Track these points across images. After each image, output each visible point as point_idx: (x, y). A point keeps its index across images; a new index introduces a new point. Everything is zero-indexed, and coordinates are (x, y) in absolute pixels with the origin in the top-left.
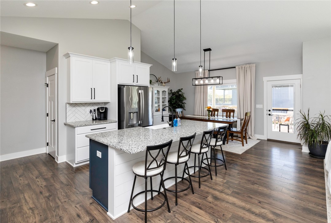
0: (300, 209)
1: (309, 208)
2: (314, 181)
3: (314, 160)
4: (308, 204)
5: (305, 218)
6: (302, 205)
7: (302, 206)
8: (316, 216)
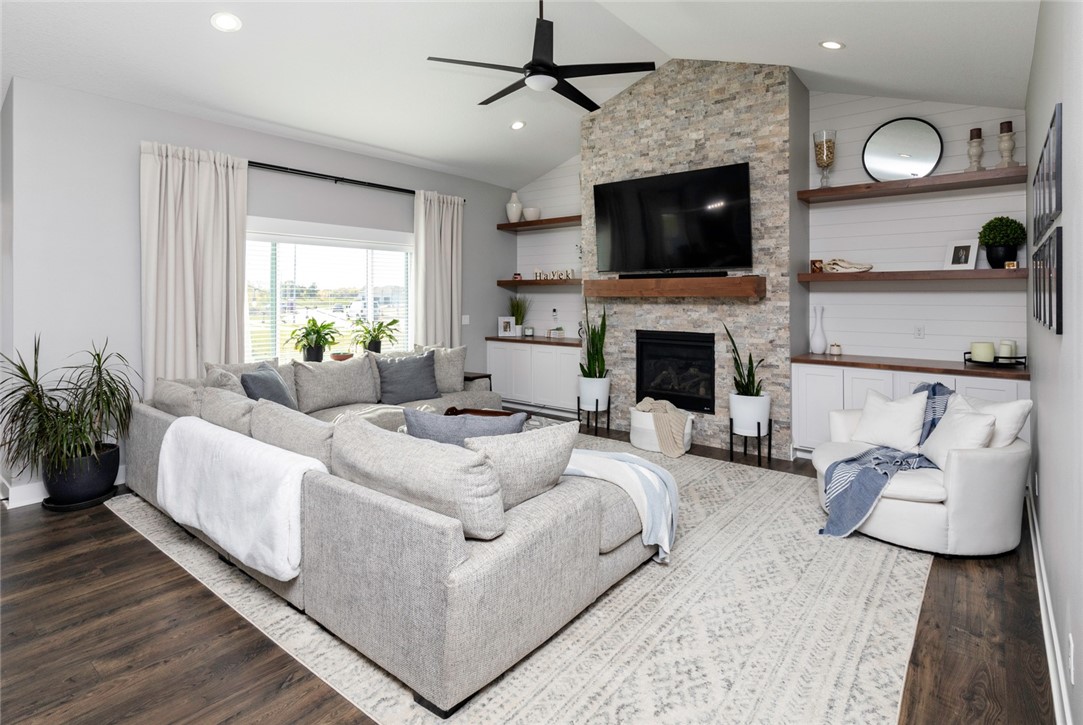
0: (208, 676)
1: (220, 654)
2: (151, 578)
3: (80, 519)
4: (209, 649)
5: (242, 688)
6: (200, 664)
7: (202, 667)
8: (253, 659)
